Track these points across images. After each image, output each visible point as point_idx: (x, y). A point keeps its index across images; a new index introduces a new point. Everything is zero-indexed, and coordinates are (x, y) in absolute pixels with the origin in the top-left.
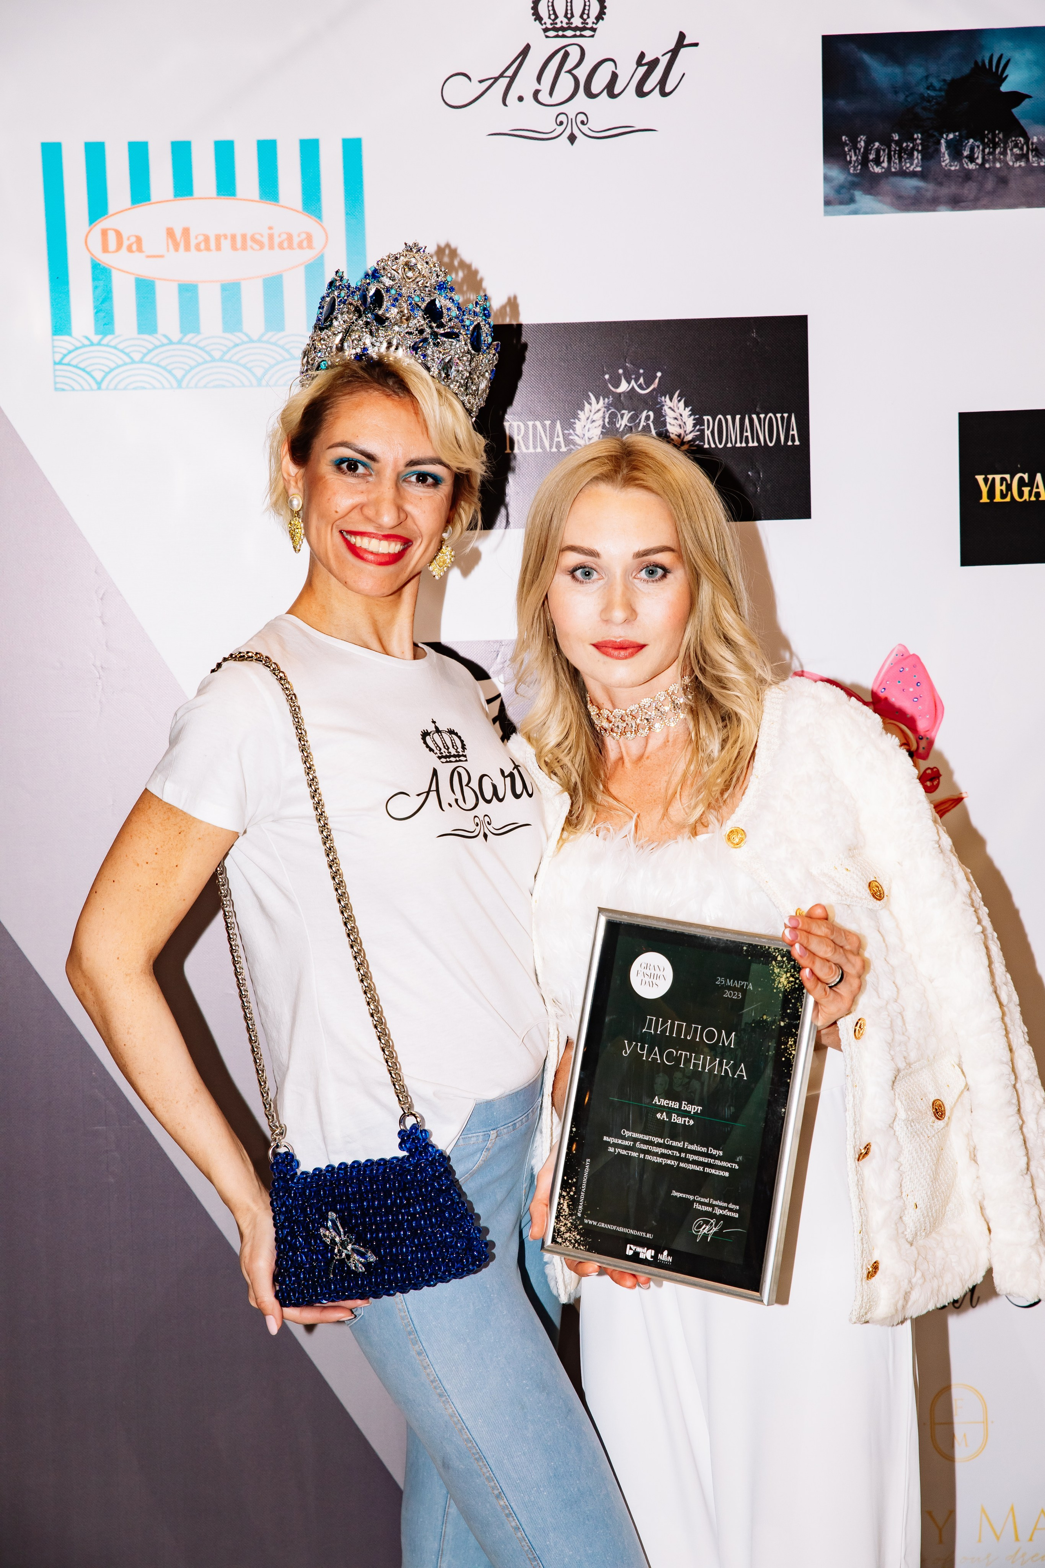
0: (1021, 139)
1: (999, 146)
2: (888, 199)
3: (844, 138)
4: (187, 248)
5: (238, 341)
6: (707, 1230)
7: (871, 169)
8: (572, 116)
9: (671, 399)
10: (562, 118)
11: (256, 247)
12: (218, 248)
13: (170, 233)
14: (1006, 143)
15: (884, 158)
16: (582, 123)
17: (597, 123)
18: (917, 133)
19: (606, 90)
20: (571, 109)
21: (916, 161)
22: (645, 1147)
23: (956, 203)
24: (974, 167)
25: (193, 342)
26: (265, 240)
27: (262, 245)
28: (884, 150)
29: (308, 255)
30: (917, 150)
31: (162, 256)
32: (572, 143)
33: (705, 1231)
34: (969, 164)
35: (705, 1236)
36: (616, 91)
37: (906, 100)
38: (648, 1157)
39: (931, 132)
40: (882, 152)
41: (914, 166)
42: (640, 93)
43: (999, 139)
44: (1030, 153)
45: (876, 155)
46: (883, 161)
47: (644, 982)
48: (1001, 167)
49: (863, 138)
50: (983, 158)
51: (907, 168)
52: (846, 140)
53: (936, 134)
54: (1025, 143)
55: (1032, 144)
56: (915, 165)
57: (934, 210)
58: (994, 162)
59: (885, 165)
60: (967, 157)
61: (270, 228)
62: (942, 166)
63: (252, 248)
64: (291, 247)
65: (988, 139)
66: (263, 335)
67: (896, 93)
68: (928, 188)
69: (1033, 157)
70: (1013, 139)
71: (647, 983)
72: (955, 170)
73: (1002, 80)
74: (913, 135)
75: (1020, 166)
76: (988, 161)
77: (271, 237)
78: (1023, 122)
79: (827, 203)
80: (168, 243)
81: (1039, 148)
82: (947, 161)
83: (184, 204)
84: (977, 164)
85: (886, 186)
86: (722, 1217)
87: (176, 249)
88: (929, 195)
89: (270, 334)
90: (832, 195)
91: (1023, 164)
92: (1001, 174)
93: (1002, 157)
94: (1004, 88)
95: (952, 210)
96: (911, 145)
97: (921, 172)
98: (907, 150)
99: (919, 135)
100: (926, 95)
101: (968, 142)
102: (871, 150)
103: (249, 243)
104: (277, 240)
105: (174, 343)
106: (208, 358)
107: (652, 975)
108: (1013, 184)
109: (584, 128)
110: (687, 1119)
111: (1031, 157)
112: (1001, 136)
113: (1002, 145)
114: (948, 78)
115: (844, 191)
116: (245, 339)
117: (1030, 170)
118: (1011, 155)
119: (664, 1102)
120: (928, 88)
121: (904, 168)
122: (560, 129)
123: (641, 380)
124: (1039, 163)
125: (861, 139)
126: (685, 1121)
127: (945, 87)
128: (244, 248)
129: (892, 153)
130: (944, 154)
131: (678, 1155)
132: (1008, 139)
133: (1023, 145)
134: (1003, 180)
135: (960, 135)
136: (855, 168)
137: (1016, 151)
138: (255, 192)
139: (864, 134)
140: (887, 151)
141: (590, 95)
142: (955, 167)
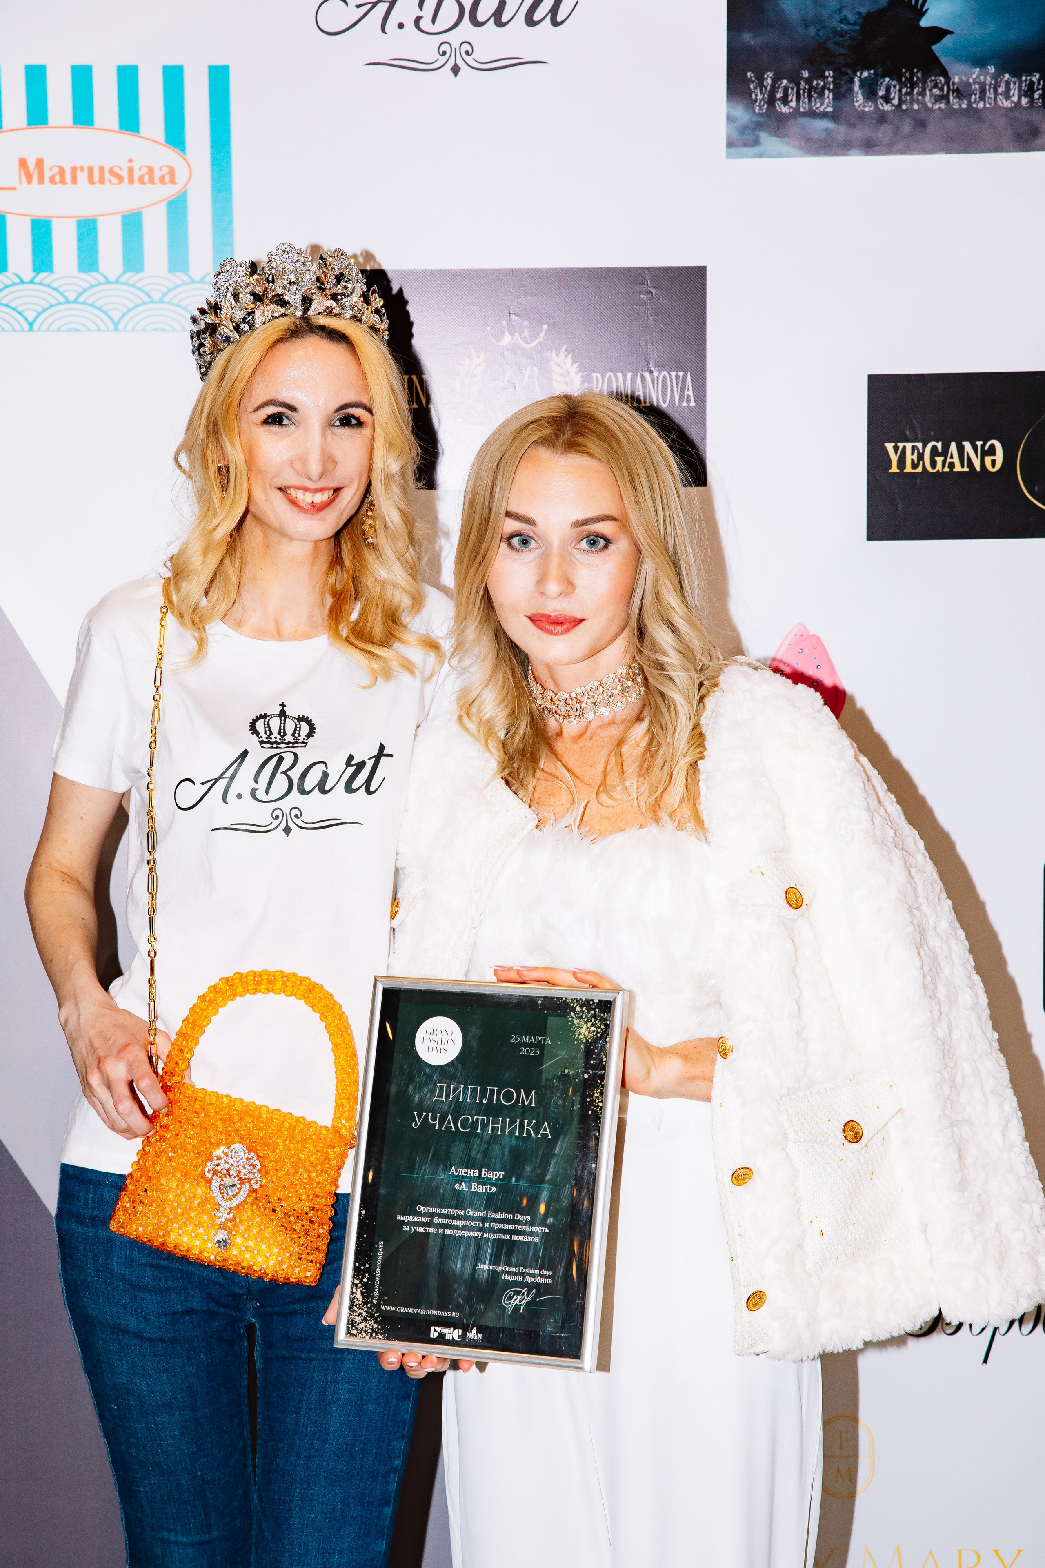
0: (942, 79)
1: (918, 86)
2: (795, 142)
3: (749, 74)
4: (41, 181)
5: (94, 282)
6: (519, 1301)
7: (778, 108)
8: (456, 45)
9: (557, 355)
10: (445, 47)
11: (115, 180)
12: (74, 181)
13: (23, 163)
14: (924, 83)
15: (792, 96)
16: (467, 53)
17: (482, 54)
18: (829, 70)
19: (493, 18)
20: (454, 37)
21: (827, 101)
22: (443, 1221)
23: (869, 147)
24: (890, 109)
25: (46, 282)
26: (125, 174)
27: (120, 179)
28: (792, 89)
29: (169, 191)
30: (829, 89)
31: (14, 189)
32: (456, 75)
33: (517, 1302)
34: (884, 104)
35: (517, 1308)
36: (504, 20)
37: (817, 34)
38: (448, 1232)
39: (844, 69)
40: (790, 91)
41: (825, 106)
42: (530, 21)
43: (918, 78)
44: (951, 94)
45: (784, 93)
46: (791, 100)
47: (431, 1049)
48: (919, 109)
49: (770, 74)
50: (900, 98)
51: (817, 108)
52: (751, 77)
53: (849, 71)
54: (945, 83)
55: (954, 84)
56: (826, 104)
57: (845, 155)
58: (912, 104)
59: (793, 104)
60: (882, 97)
61: (130, 161)
62: (855, 107)
63: (110, 181)
64: (152, 182)
65: (906, 78)
66: (120, 276)
67: (807, 26)
68: (840, 130)
69: (954, 98)
70: (933, 78)
71: (435, 1049)
72: (869, 111)
73: (922, 14)
74: (824, 73)
75: (940, 108)
76: (905, 102)
77: (131, 170)
78: (943, 60)
79: (730, 144)
80: (20, 175)
81: (961, 88)
82: (861, 102)
83: (38, 133)
84: (893, 105)
85: (794, 127)
86: (538, 1286)
87: (29, 181)
88: (840, 137)
89: (128, 275)
90: (735, 135)
91: (943, 106)
92: (920, 116)
93: (920, 97)
94: (924, 23)
95: (865, 155)
96: (822, 83)
97: (833, 112)
98: (817, 88)
99: (831, 73)
100: (839, 29)
101: (884, 81)
102: (779, 87)
103: (107, 176)
104: (137, 174)
105: (26, 283)
106: (62, 300)
107: (440, 1040)
108: (931, 128)
109: (469, 59)
110: (489, 1187)
111: (951, 98)
112: (919, 75)
113: (920, 85)
114: (864, 10)
115: (748, 132)
116: (102, 280)
117: (951, 112)
118: (931, 97)
119: (462, 1172)
120: (841, 22)
121: (814, 108)
122: (443, 59)
123: (526, 333)
124: (960, 105)
125: (768, 76)
126: (486, 1189)
127: (860, 21)
128: (102, 181)
129: (802, 91)
130: (857, 93)
131: (481, 1225)
132: (928, 79)
133: (943, 85)
134: (921, 124)
135: (875, 73)
136: (761, 107)
137: (936, 91)
138: (115, 123)
139: (771, 71)
140: (795, 89)
141: (476, 23)
142: (869, 108)
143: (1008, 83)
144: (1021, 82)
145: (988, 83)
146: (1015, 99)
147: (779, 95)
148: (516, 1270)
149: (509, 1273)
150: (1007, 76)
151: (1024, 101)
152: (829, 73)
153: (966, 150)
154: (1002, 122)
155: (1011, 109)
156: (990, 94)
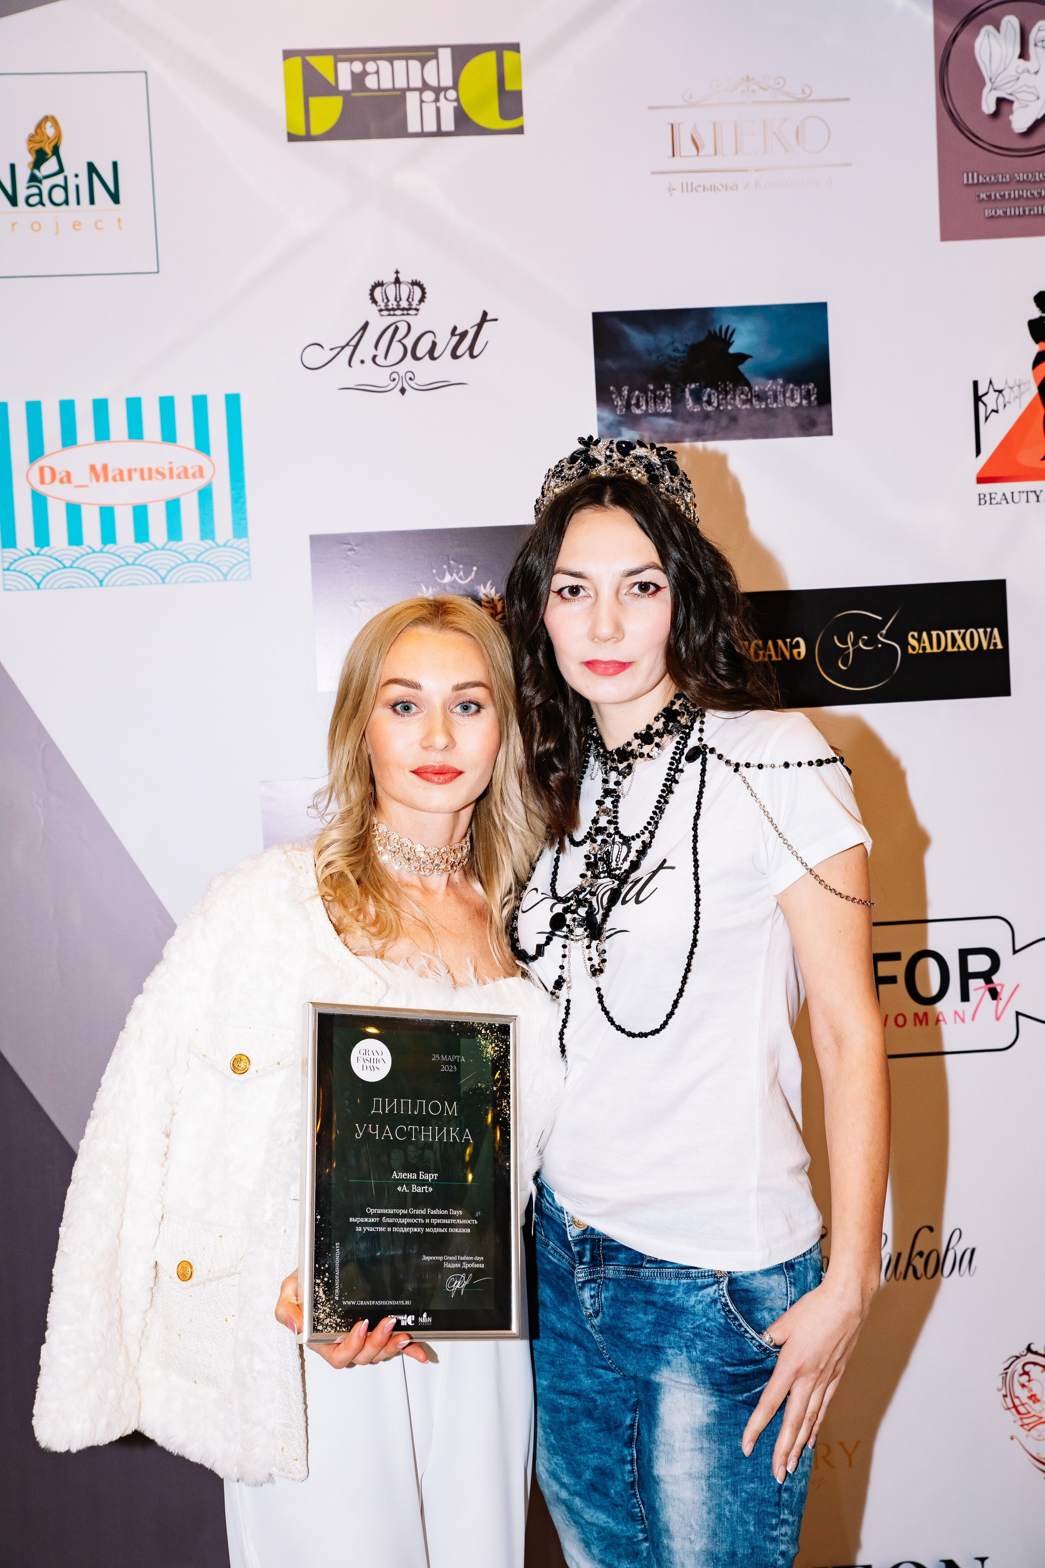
0: (747, 388)
1: (730, 394)
3: (611, 387)
5: (146, 549)
7: (633, 411)
8: (402, 374)
10: (395, 375)
11: (160, 477)
12: (130, 478)
13: (93, 468)
14: (735, 391)
15: (643, 402)
16: (410, 379)
17: (421, 380)
18: (667, 384)
19: (427, 354)
20: (401, 368)
21: (667, 405)
23: (701, 435)
24: (711, 410)
25: (111, 551)
26: (167, 472)
27: (164, 476)
29: (199, 483)
30: (668, 397)
31: (86, 486)
32: (402, 395)
34: (708, 407)
36: (436, 355)
37: (657, 359)
39: (678, 383)
40: (641, 398)
41: (666, 408)
42: (454, 355)
43: (730, 388)
44: (754, 398)
45: (636, 400)
46: (642, 405)
48: (732, 410)
49: (627, 387)
50: (718, 402)
51: (660, 410)
52: (613, 390)
54: (749, 390)
55: (755, 392)
58: (727, 406)
60: (705, 402)
61: (171, 464)
62: (687, 408)
63: (156, 478)
64: (186, 477)
65: (722, 388)
68: (677, 425)
69: (756, 401)
70: (741, 388)
72: (697, 411)
73: (730, 344)
74: (664, 386)
75: (746, 407)
76: (722, 405)
77: (171, 470)
78: (747, 375)
80: (91, 476)
81: (760, 394)
82: (691, 405)
83: (103, 446)
84: (714, 407)
85: (644, 422)
87: (97, 481)
88: (678, 430)
89: (171, 543)
90: (604, 430)
91: (748, 406)
92: (733, 414)
93: (732, 401)
94: (732, 350)
95: (696, 440)
96: (663, 393)
97: (671, 413)
98: (660, 396)
100: (672, 356)
101: (707, 390)
102: (633, 396)
103: (154, 474)
104: (176, 472)
105: (96, 552)
106: (123, 563)
108: (741, 422)
109: (412, 383)
111: (754, 401)
112: (731, 386)
113: (732, 393)
114: (689, 343)
115: (613, 427)
116: (152, 548)
117: (754, 411)
118: (740, 400)
120: (674, 351)
121: (658, 410)
122: (394, 384)
123: (461, 573)
124: (760, 406)
125: (625, 389)
127: (687, 350)
128: (150, 478)
129: (649, 399)
130: (688, 399)
132: (737, 389)
133: (748, 393)
134: (734, 419)
135: (700, 385)
136: (621, 411)
137: (743, 397)
138: (158, 436)
139: (627, 385)
140: (644, 398)
141: (415, 357)
142: (697, 409)
143: (792, 391)
144: (801, 390)
145: (778, 390)
146: (798, 401)
147: (633, 402)
148: (455, 1258)
149: (450, 1262)
150: (791, 386)
151: (804, 402)
152: (668, 386)
153: (766, 436)
154: (790, 417)
155: (796, 408)
156: (781, 398)
